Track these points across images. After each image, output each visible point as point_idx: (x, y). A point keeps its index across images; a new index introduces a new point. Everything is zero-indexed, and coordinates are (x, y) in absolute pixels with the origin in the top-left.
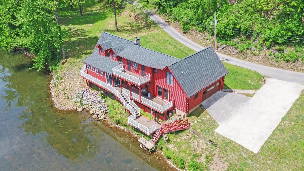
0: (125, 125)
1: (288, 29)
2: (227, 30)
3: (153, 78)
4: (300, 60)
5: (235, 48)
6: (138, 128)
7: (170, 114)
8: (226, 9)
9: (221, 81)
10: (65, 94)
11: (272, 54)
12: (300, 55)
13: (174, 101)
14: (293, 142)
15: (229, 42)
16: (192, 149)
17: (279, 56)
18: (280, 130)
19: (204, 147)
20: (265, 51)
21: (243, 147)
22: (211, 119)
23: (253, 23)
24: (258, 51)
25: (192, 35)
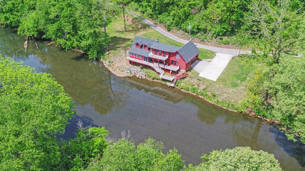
0: (158, 79)
1: (224, 28)
2: (194, 29)
3: (169, 57)
4: (230, 43)
5: (199, 39)
6: (166, 79)
7: (179, 71)
8: (192, 18)
9: (197, 56)
10: (120, 69)
11: (218, 41)
12: (230, 41)
13: (180, 66)
14: (228, 76)
15: (195, 36)
16: (191, 83)
17: (221, 42)
18: (223, 73)
19: (196, 81)
20: (214, 39)
21: (210, 80)
22: (196, 72)
23: (207, 25)
24: (211, 39)
25: (174, 32)
